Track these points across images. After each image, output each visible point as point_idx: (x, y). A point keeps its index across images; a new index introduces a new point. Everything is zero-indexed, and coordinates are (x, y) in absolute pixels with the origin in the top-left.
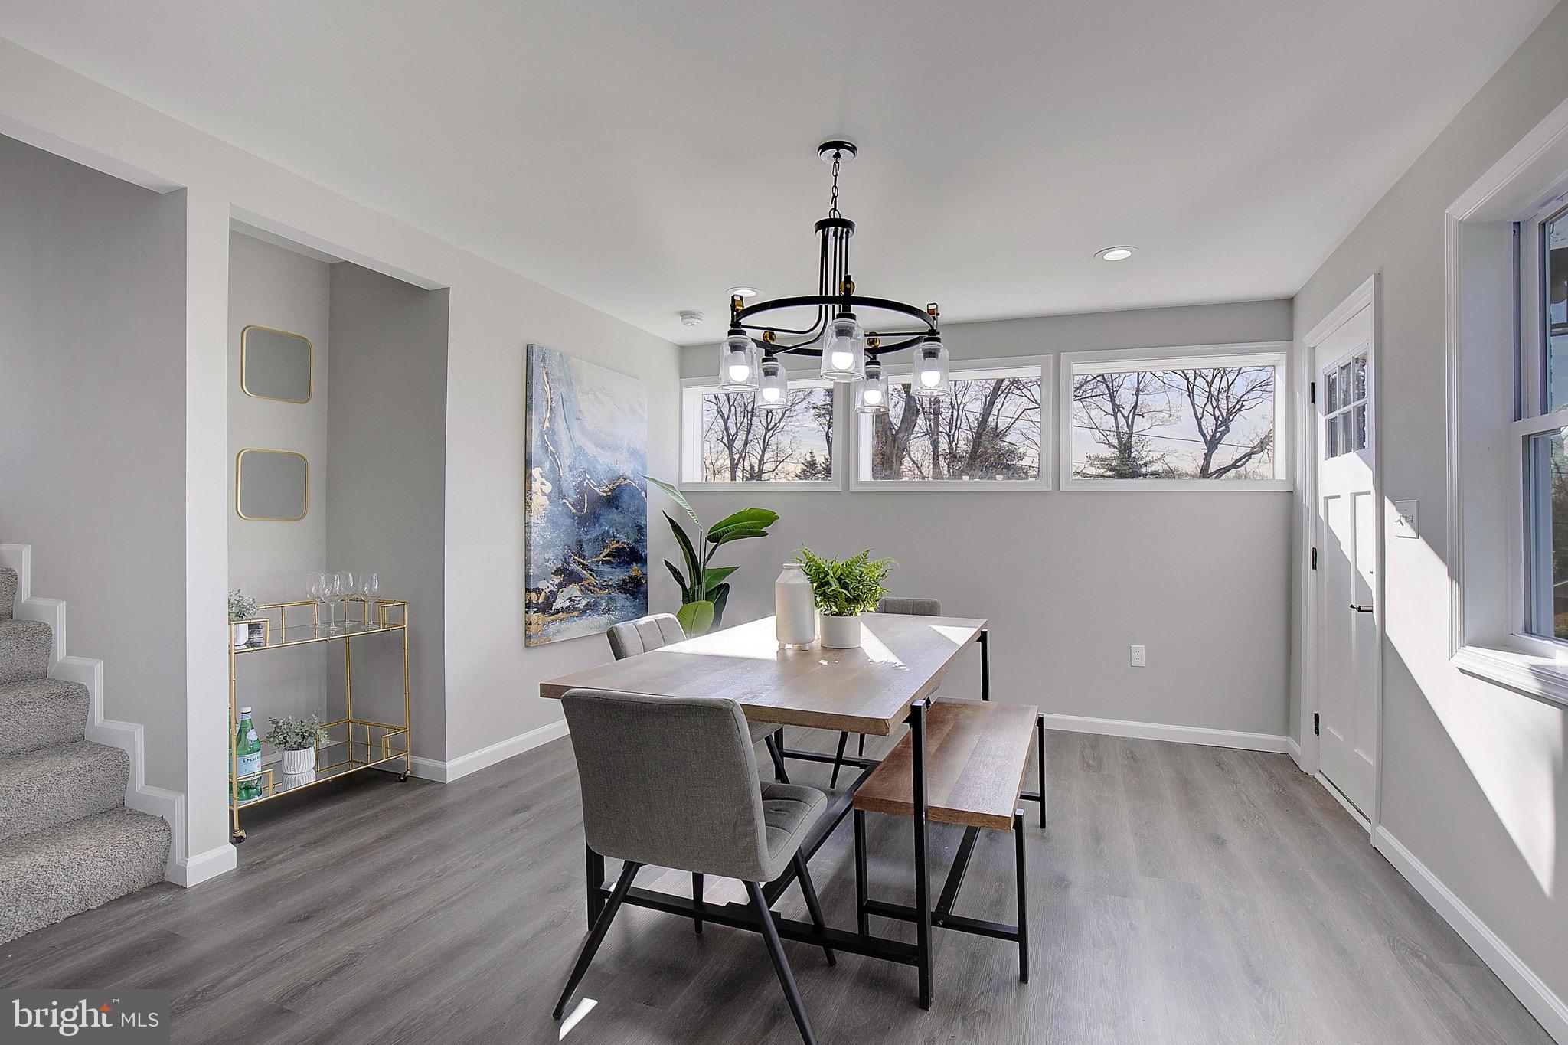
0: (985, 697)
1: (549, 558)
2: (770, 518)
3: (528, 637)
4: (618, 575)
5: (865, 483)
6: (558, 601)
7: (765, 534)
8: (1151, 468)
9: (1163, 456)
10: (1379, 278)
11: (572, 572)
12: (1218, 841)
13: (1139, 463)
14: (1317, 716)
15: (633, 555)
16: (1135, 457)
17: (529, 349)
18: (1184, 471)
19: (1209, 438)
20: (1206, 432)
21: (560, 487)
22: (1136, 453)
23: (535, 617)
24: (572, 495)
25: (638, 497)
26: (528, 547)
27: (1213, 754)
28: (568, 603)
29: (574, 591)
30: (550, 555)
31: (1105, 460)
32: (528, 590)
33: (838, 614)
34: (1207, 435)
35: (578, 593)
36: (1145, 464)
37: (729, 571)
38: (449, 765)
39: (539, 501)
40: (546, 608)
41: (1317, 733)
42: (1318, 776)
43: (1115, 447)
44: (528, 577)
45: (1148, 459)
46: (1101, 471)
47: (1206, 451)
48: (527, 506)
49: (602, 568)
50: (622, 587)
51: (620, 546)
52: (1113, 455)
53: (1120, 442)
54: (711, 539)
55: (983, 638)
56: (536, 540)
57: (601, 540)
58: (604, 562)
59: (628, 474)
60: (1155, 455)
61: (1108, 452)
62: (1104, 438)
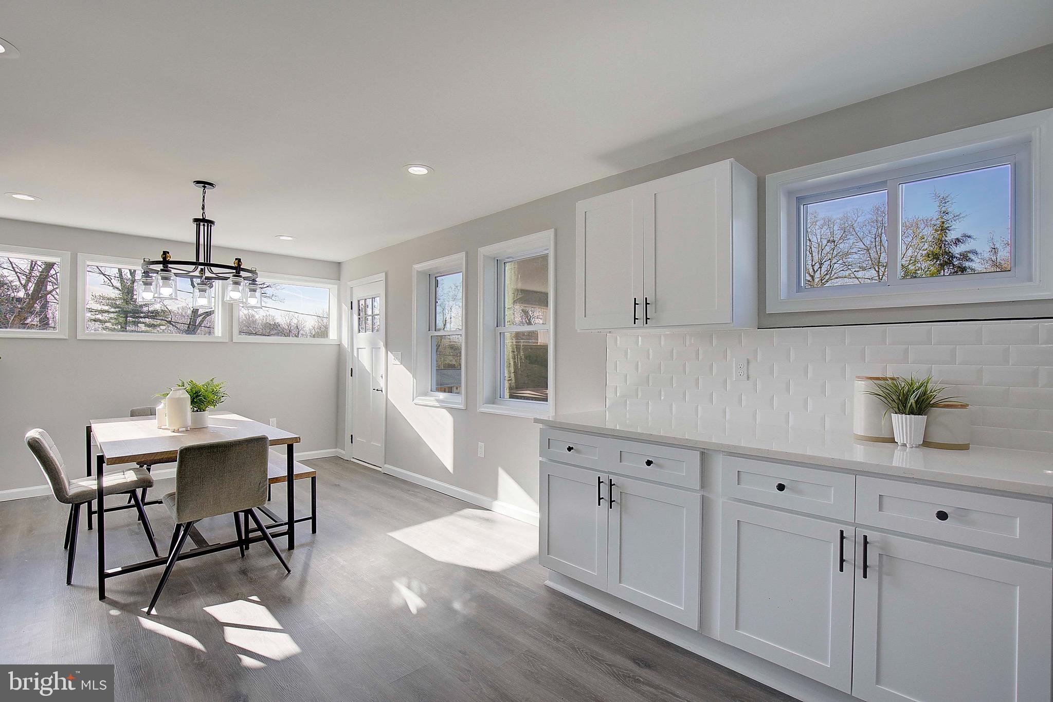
10: (386, 274)
13: (140, 303)
14: (352, 436)
31: (109, 298)
33: (197, 411)
36: (147, 306)
41: (352, 442)
42: (352, 460)
43: (119, 290)
46: (106, 308)
52: (117, 296)
61: (114, 294)
62: (109, 281)
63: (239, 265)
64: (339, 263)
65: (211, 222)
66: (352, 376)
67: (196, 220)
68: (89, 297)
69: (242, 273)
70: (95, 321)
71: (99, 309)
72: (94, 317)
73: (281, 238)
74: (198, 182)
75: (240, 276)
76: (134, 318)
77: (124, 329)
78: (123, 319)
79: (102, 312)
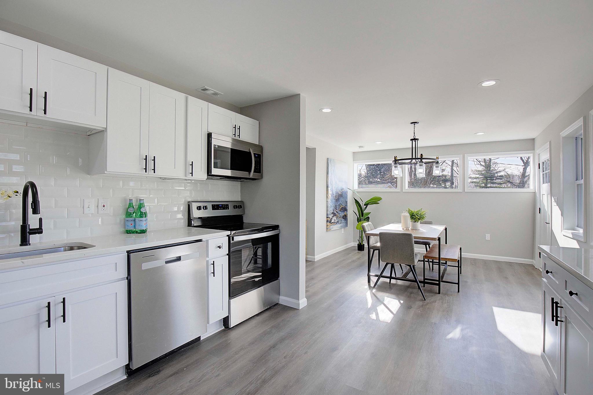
0: (446, 243)
1: (331, 210)
2: (380, 199)
3: (327, 229)
4: (342, 214)
5: (407, 190)
6: (332, 220)
7: (379, 203)
8: (499, 174)
9: (505, 169)
10: (550, 142)
11: (335, 213)
12: (506, 278)
13: (494, 172)
14: (540, 253)
15: (345, 209)
16: (492, 170)
17: (328, 159)
18: (515, 174)
19: (525, 161)
20: (524, 159)
21: (333, 192)
22: (493, 168)
23: (329, 224)
24: (335, 194)
25: (346, 193)
26: (327, 207)
27: (510, 264)
28: (334, 221)
29: (335, 218)
30: (331, 209)
31: (479, 171)
32: (327, 217)
33: (415, 222)
34: (524, 160)
35: (336, 219)
36: (497, 173)
37: (369, 213)
38: (315, 257)
39: (330, 196)
40: (330, 222)
41: (540, 257)
42: (540, 269)
43: (483, 166)
44: (327, 214)
45: (498, 170)
46: (478, 176)
47: (524, 167)
48: (327, 197)
49: (340, 212)
50: (343, 217)
51: (343, 207)
52: (483, 169)
53: (485, 164)
54: (365, 205)
55: (446, 229)
56: (329, 205)
57: (339, 205)
58: (340, 211)
59: (344, 188)
60: (501, 169)
61: (481, 168)
62: (479, 163)
63: (422, 157)
64: (534, 139)
65: (417, 139)
66: (540, 213)
67: (412, 140)
68: (470, 172)
69: (423, 160)
70: (472, 182)
71: (474, 177)
72: (472, 181)
73: (478, 134)
74: (412, 123)
75: (423, 162)
76: (491, 180)
77: (486, 187)
78: (485, 181)
79: (476, 178)
